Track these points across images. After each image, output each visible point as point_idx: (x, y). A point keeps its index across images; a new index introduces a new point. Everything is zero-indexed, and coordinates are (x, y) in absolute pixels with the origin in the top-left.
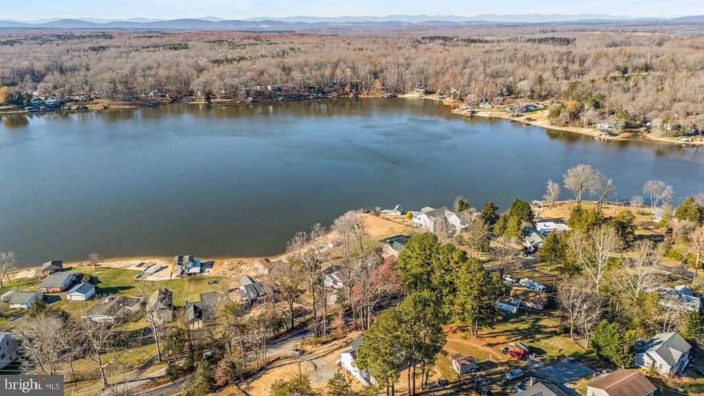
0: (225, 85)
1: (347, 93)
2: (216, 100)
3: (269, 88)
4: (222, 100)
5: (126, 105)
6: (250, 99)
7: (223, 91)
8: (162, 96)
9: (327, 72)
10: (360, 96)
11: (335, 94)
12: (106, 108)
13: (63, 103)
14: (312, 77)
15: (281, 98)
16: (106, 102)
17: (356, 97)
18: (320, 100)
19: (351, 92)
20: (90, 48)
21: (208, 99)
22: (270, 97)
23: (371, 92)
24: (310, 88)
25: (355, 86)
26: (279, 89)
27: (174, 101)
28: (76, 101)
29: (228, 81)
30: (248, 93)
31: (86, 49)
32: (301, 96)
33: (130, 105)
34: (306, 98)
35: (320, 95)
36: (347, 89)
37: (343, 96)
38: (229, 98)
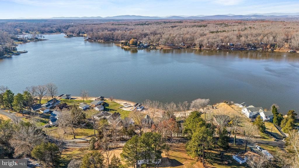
0: (208, 42)
1: (268, 49)
2: (203, 48)
3: (229, 44)
4: (206, 48)
5: (169, 48)
6: (218, 48)
7: (208, 45)
8: (184, 45)
9: (259, 38)
10: (274, 50)
11: (261, 49)
12: (162, 48)
13: (149, 46)
14: (251, 40)
15: (233, 49)
16: (162, 46)
17: (272, 51)
18: (252, 51)
19: (270, 48)
20: (171, 27)
21: (200, 47)
22: (228, 48)
23: (282, 49)
24: (249, 45)
25: (273, 46)
26: (233, 45)
27: (188, 47)
28: (153, 45)
29: (210, 40)
30: (217, 46)
31: (170, 27)
32: (243, 48)
33: (170, 48)
34: (245, 49)
35: (252, 49)
36: (268, 47)
37: (265, 50)
38: (209, 47)
